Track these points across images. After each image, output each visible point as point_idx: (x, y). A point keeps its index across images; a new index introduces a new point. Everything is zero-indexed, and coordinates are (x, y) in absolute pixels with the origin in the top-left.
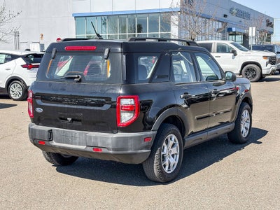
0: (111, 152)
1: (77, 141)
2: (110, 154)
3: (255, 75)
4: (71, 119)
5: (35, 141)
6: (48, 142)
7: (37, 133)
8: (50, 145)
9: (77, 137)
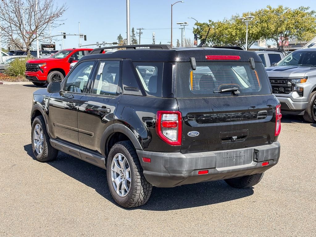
1: (242, 159)
4: (236, 137)
5: (193, 173)
6: (213, 169)
7: (199, 162)
8: (216, 172)
9: (242, 156)
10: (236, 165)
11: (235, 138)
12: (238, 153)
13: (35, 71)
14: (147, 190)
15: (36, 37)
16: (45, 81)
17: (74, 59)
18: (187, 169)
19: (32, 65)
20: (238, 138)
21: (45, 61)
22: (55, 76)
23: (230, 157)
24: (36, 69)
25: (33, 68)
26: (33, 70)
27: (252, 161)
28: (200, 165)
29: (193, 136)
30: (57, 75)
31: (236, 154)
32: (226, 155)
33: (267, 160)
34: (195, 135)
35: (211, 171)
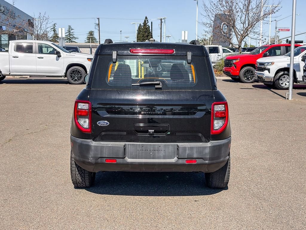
0: (207, 162)
1: (162, 153)
2: (206, 164)
3: (81, 77)
4: (153, 131)
5: (99, 160)
6: (121, 159)
7: (105, 150)
8: (125, 162)
9: (162, 150)
10: (153, 158)
11: (151, 131)
12: (157, 147)
13: (230, 67)
14: (83, 173)
15: (247, 35)
16: (237, 76)
17: (268, 55)
18: (92, 156)
19: (228, 60)
20: (155, 132)
21: (239, 57)
22: (247, 71)
23: (145, 150)
24: (231, 64)
25: (228, 64)
26: (228, 66)
27: (175, 157)
28: (105, 153)
29: (103, 125)
30: (250, 71)
31: (154, 148)
32: (141, 147)
33: (192, 157)
34: (104, 125)
35: (119, 161)
